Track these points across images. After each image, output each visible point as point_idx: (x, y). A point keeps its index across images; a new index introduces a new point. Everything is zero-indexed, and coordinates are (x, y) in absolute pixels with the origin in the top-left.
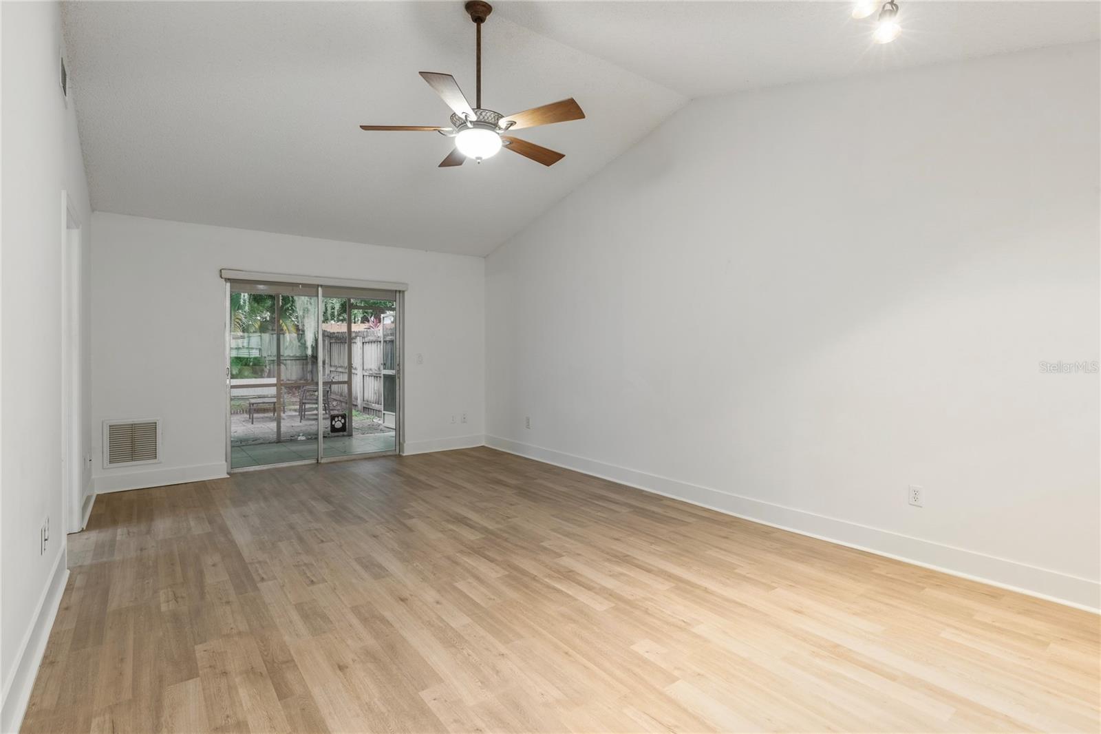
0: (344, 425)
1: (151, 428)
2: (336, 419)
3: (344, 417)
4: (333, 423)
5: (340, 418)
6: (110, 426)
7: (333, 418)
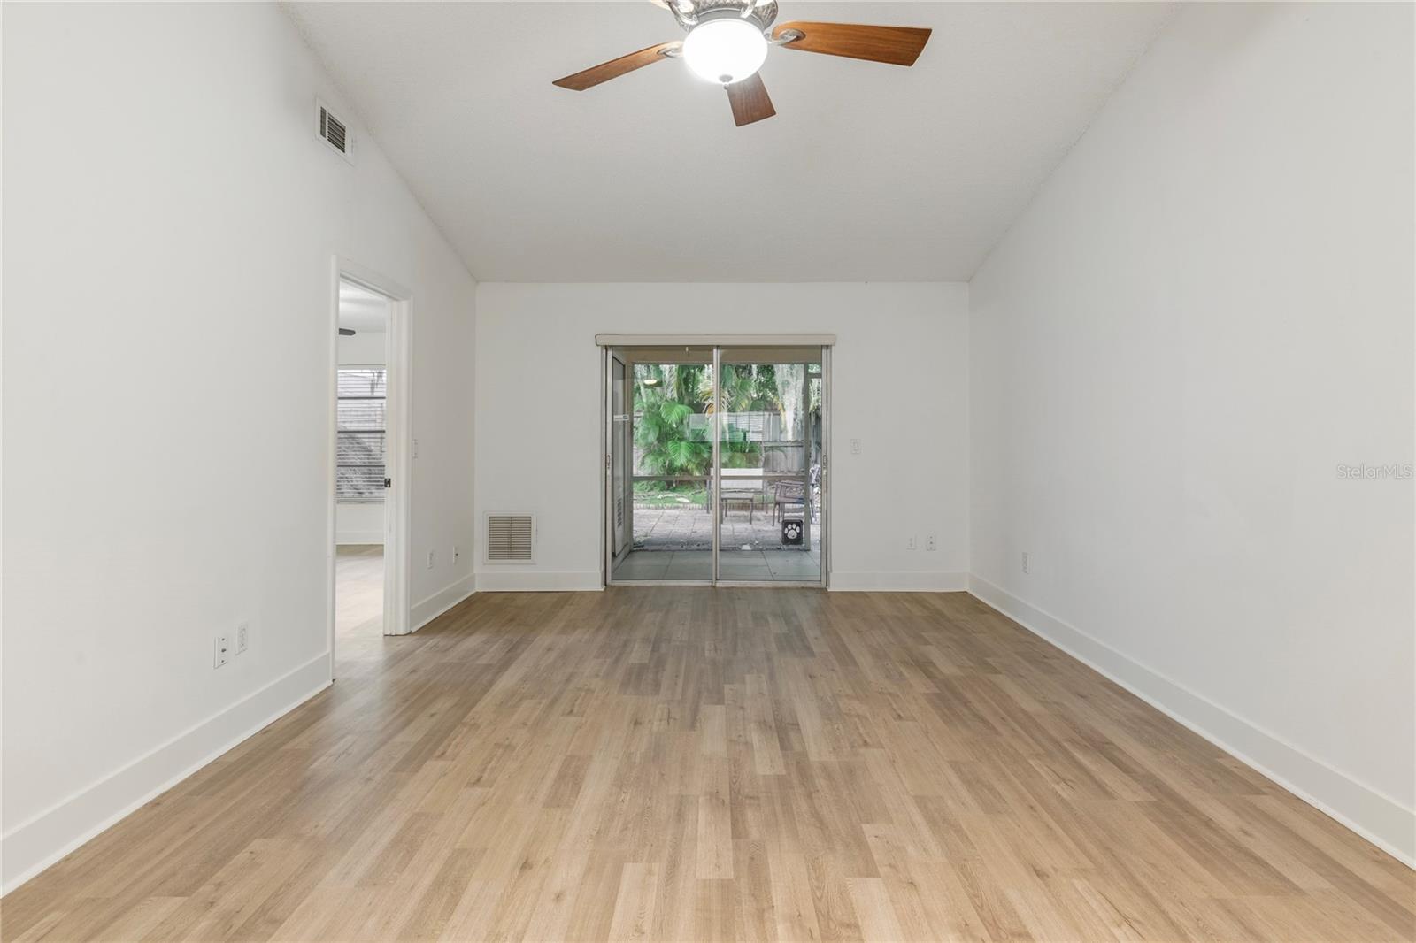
0: (800, 534)
1: (526, 523)
2: (789, 527)
3: (799, 524)
4: (786, 531)
5: (794, 526)
6: (490, 518)
7: (786, 524)
